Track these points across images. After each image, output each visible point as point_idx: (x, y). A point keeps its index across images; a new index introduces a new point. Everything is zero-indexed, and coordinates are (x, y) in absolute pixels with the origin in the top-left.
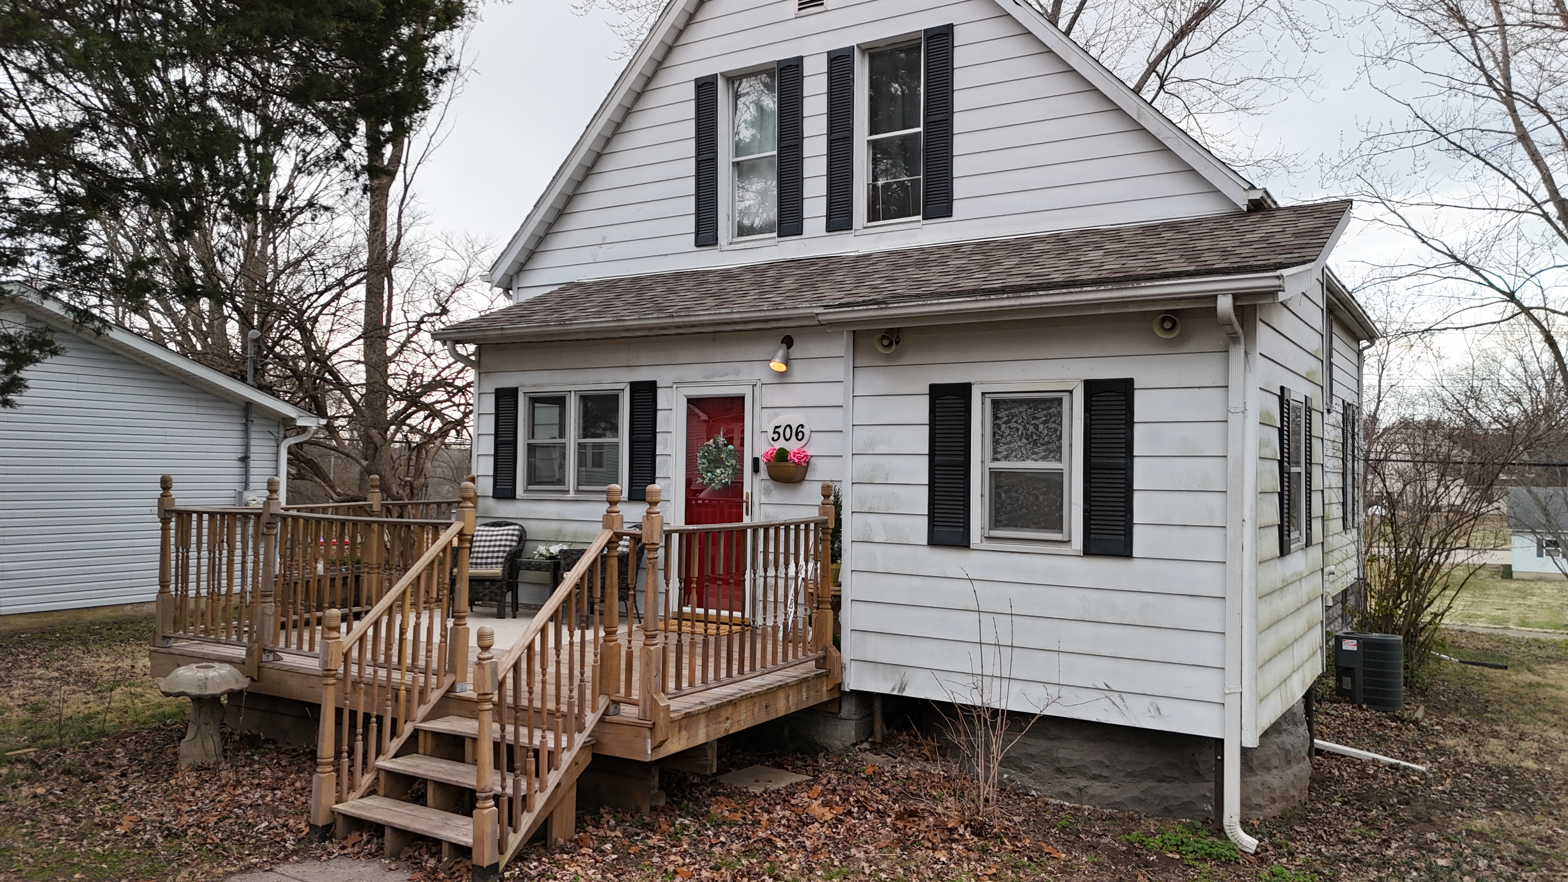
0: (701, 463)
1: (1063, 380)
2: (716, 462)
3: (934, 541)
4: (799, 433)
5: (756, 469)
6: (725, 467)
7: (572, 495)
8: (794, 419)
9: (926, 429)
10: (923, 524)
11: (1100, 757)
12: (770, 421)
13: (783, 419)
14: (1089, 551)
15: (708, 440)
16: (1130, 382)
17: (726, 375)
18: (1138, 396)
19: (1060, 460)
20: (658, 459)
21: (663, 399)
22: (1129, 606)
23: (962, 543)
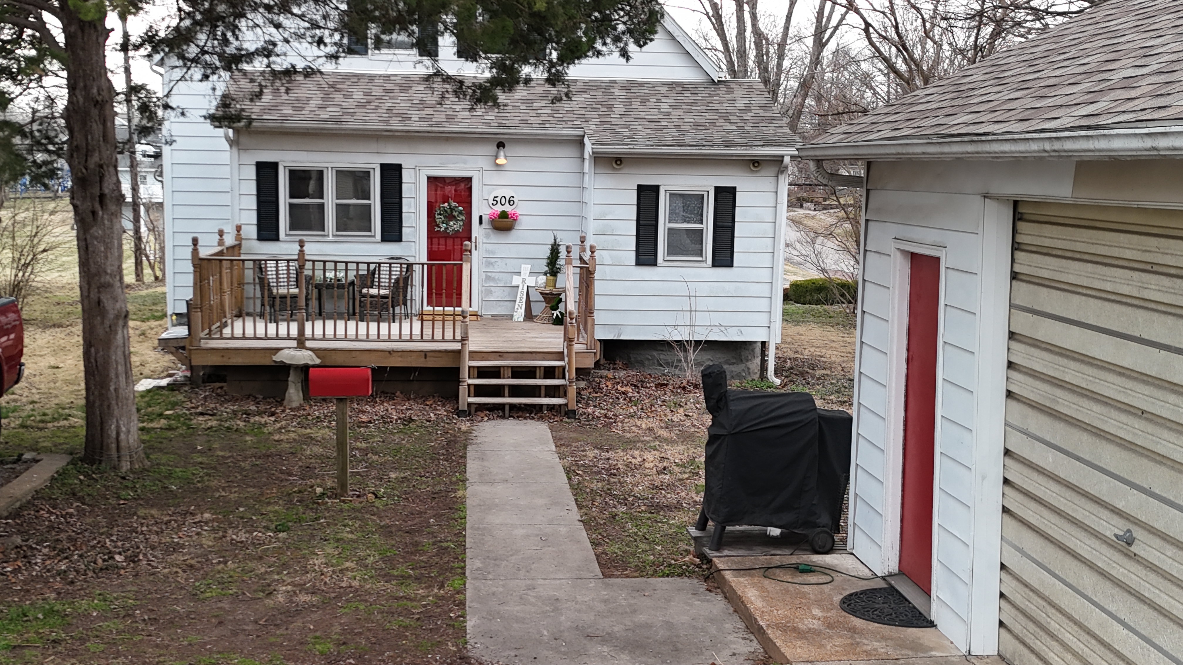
0: (439, 218)
1: (705, 186)
2: (450, 216)
3: (639, 263)
4: (511, 201)
5: (481, 222)
6: (457, 220)
7: (331, 238)
8: (508, 193)
9: (635, 208)
10: (633, 255)
11: (709, 357)
12: (490, 193)
13: (500, 192)
14: (714, 265)
15: (444, 203)
16: (735, 188)
17: (457, 163)
18: (738, 195)
19: (702, 223)
20: (404, 215)
21: (407, 176)
22: (730, 288)
23: (654, 263)
